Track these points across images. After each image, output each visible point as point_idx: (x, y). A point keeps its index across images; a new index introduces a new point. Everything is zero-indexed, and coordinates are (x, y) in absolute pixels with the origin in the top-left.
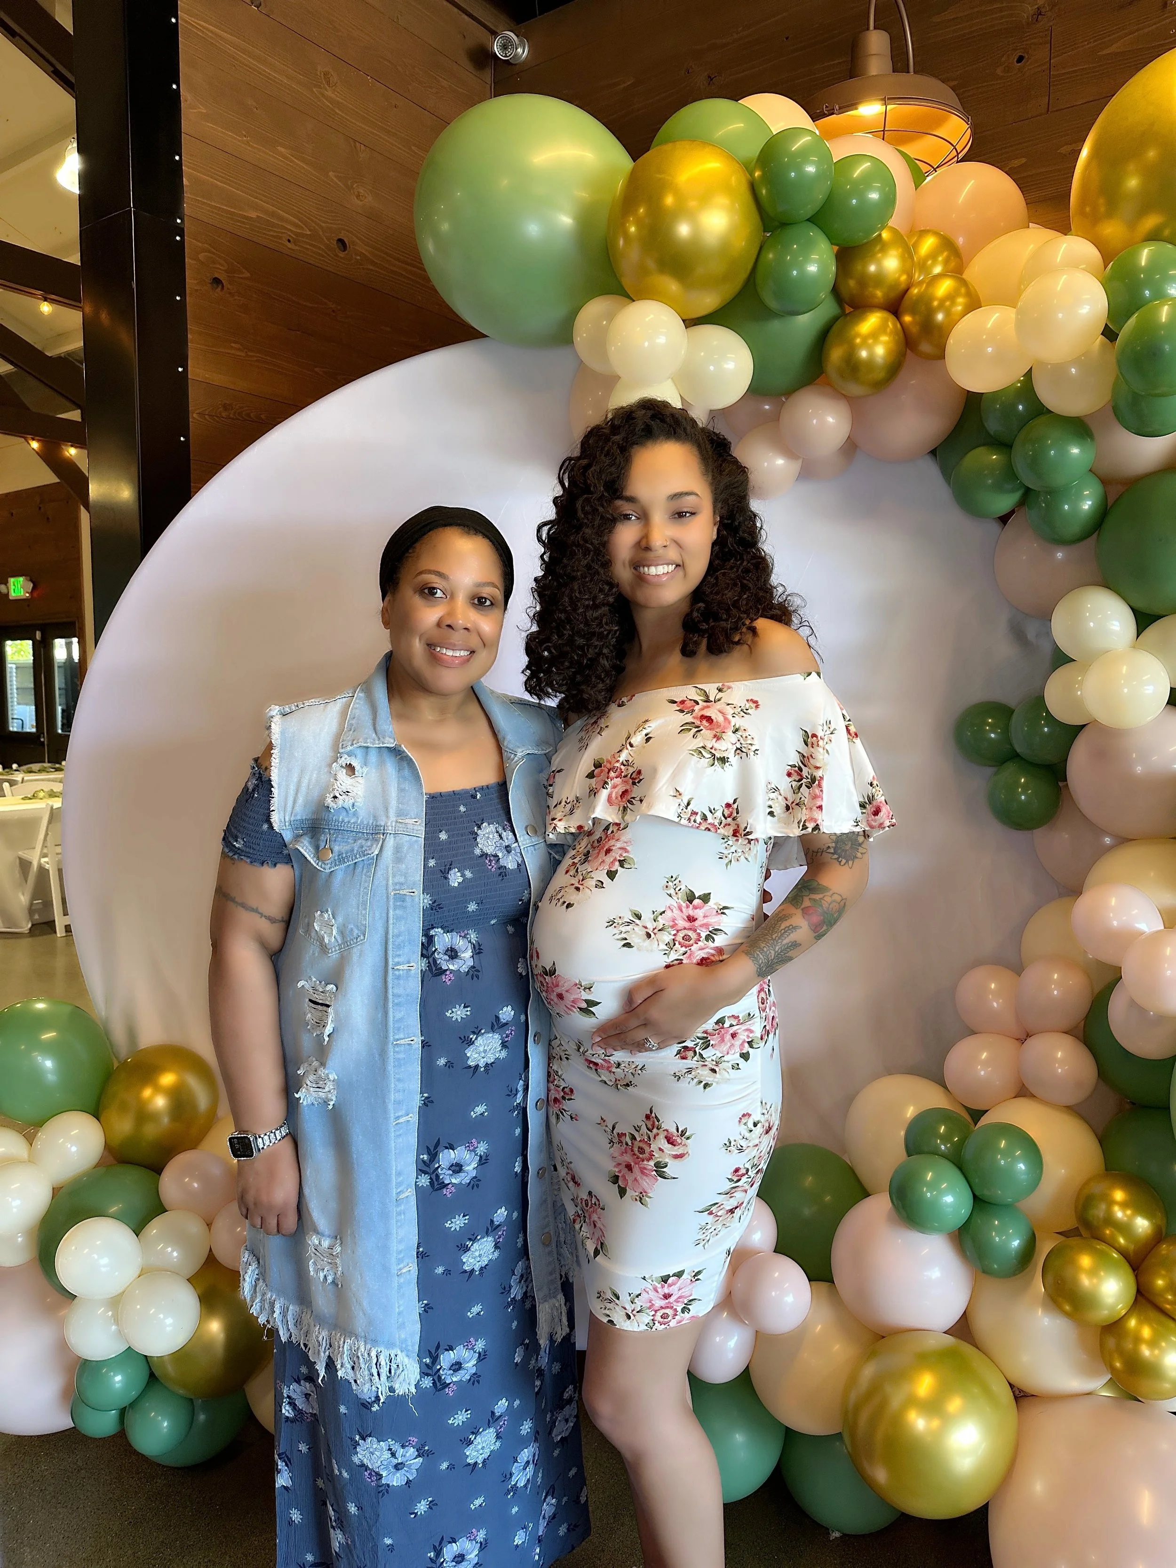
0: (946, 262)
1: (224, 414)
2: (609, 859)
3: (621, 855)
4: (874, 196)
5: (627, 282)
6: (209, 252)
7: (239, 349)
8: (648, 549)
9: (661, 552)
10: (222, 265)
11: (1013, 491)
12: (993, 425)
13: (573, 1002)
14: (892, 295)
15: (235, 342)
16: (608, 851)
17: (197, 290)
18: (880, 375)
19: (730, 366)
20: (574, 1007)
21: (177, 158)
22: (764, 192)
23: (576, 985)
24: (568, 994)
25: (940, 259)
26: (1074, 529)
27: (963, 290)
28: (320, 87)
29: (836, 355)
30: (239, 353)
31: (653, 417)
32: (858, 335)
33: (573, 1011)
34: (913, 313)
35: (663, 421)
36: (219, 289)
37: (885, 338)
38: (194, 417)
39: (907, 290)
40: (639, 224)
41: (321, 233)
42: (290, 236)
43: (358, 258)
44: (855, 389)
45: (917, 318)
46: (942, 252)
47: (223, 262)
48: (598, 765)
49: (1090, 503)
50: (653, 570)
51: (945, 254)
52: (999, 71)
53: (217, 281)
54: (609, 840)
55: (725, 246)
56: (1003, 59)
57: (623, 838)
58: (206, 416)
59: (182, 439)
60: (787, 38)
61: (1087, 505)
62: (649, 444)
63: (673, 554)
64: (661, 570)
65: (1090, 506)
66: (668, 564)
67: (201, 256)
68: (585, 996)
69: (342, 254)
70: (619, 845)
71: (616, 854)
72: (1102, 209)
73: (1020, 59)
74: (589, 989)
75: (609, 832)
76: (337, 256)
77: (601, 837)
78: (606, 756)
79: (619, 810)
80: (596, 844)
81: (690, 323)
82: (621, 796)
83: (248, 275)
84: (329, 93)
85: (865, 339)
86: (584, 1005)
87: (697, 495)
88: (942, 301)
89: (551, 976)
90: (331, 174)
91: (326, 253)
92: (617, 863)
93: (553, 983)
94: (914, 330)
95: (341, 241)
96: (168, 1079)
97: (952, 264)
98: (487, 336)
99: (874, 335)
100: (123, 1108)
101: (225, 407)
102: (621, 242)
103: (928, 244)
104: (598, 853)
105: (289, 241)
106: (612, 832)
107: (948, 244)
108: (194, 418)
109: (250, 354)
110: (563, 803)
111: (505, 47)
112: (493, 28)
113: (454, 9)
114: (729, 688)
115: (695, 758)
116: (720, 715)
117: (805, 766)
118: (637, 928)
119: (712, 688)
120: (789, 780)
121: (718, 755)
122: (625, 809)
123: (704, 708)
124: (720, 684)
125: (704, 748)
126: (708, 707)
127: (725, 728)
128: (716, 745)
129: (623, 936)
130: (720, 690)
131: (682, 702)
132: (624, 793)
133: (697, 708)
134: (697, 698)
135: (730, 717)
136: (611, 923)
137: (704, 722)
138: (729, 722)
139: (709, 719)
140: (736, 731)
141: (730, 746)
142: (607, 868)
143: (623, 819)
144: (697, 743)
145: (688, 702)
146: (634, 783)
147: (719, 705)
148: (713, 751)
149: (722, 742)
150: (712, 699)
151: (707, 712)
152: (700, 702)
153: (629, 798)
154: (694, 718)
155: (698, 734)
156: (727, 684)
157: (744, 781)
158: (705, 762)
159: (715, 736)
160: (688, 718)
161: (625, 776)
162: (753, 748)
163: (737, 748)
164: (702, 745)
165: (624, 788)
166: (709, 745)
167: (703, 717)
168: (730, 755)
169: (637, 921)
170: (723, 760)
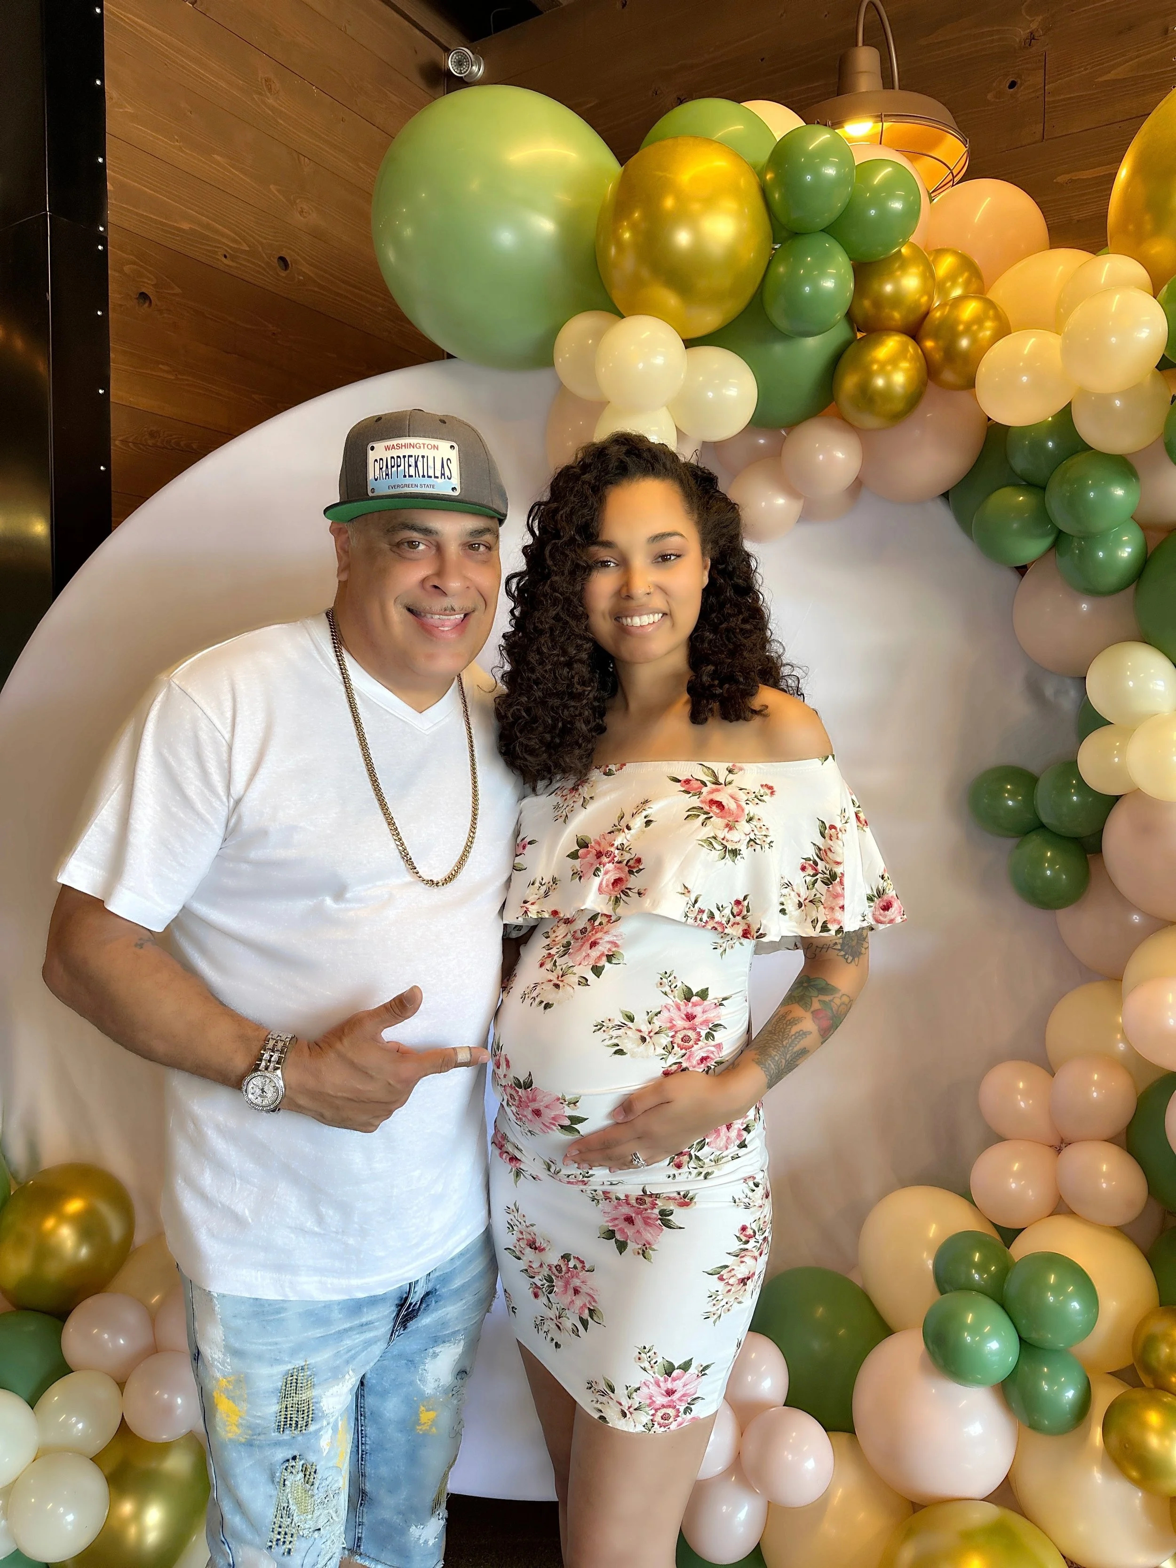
0: (967, 283)
1: (150, 442)
2: (595, 953)
3: (610, 950)
4: (897, 205)
5: (618, 297)
6: (137, 264)
7: (167, 372)
8: (629, 597)
9: (644, 599)
10: (149, 279)
11: (1043, 536)
12: (1020, 463)
13: (554, 1119)
14: (912, 318)
15: (163, 364)
16: (594, 944)
17: (121, 306)
18: (899, 406)
19: (732, 392)
20: (554, 1124)
21: (100, 160)
22: (777, 196)
23: (558, 1099)
24: (548, 1110)
25: (960, 280)
26: (1111, 579)
27: (991, 313)
28: (260, 94)
29: (849, 383)
30: (166, 375)
31: (628, 453)
32: (875, 362)
33: (552, 1130)
34: (936, 337)
35: (639, 456)
36: (147, 305)
37: (905, 365)
38: (116, 444)
39: (927, 313)
40: (634, 228)
41: (260, 249)
42: (226, 250)
43: (301, 278)
44: (870, 421)
45: (941, 343)
46: (961, 274)
47: (152, 277)
48: (583, 844)
49: (1129, 550)
50: (637, 621)
51: (966, 275)
52: (990, 96)
53: (144, 296)
54: (596, 933)
55: (731, 255)
56: (994, 84)
57: (614, 931)
58: (130, 444)
59: (102, 468)
60: (762, 60)
61: (1126, 553)
62: (625, 483)
63: (658, 601)
64: (646, 620)
65: (1129, 554)
66: (654, 613)
67: (127, 269)
68: (569, 1111)
69: (283, 274)
70: (607, 938)
71: (603, 948)
72: (1148, 227)
73: (1013, 85)
74: (575, 1103)
75: (597, 923)
76: (278, 275)
77: (585, 928)
78: (593, 836)
79: (610, 900)
80: (579, 935)
81: (689, 343)
82: (613, 884)
83: (178, 290)
84: (271, 101)
85: (883, 365)
86: (567, 1122)
87: (681, 535)
88: (968, 326)
89: (525, 1089)
90: (272, 187)
91: (265, 270)
92: (604, 958)
93: (528, 1097)
94: (938, 356)
95: (282, 259)
96: (74, 1206)
97: (974, 286)
98: (455, 357)
99: (894, 361)
100: (21, 1241)
101: (152, 435)
102: (613, 251)
103: (946, 265)
104: (582, 946)
105: (225, 256)
106: (601, 924)
107: (967, 264)
108: (116, 446)
109: (179, 377)
110: (537, 884)
111: (459, 63)
112: (445, 44)
113: (407, 23)
114: (741, 769)
115: (705, 850)
116: (732, 801)
117: (822, 860)
118: (629, 1032)
119: (720, 768)
120: (803, 874)
121: (729, 847)
122: (617, 900)
123: (713, 791)
124: (730, 765)
125: (715, 838)
126: (718, 790)
127: (738, 816)
128: (728, 836)
129: (614, 1041)
130: (730, 771)
131: (687, 782)
132: (617, 882)
133: (705, 790)
134: (705, 778)
135: (743, 804)
136: (600, 1027)
137: (714, 808)
138: (743, 810)
139: (720, 805)
140: (750, 820)
141: (743, 837)
142: (592, 962)
143: (614, 909)
144: (707, 832)
145: (693, 782)
146: (631, 872)
147: (730, 789)
148: (724, 842)
149: (734, 832)
150: (721, 780)
151: (717, 797)
152: (708, 783)
153: (623, 888)
154: (702, 802)
155: (708, 821)
156: (738, 765)
157: (757, 877)
158: (716, 854)
159: (727, 825)
160: (695, 802)
161: (620, 862)
162: (768, 840)
163: (751, 840)
164: (712, 835)
165: (617, 876)
166: (720, 835)
167: (712, 802)
168: (743, 846)
169: (630, 1024)
170: (735, 853)
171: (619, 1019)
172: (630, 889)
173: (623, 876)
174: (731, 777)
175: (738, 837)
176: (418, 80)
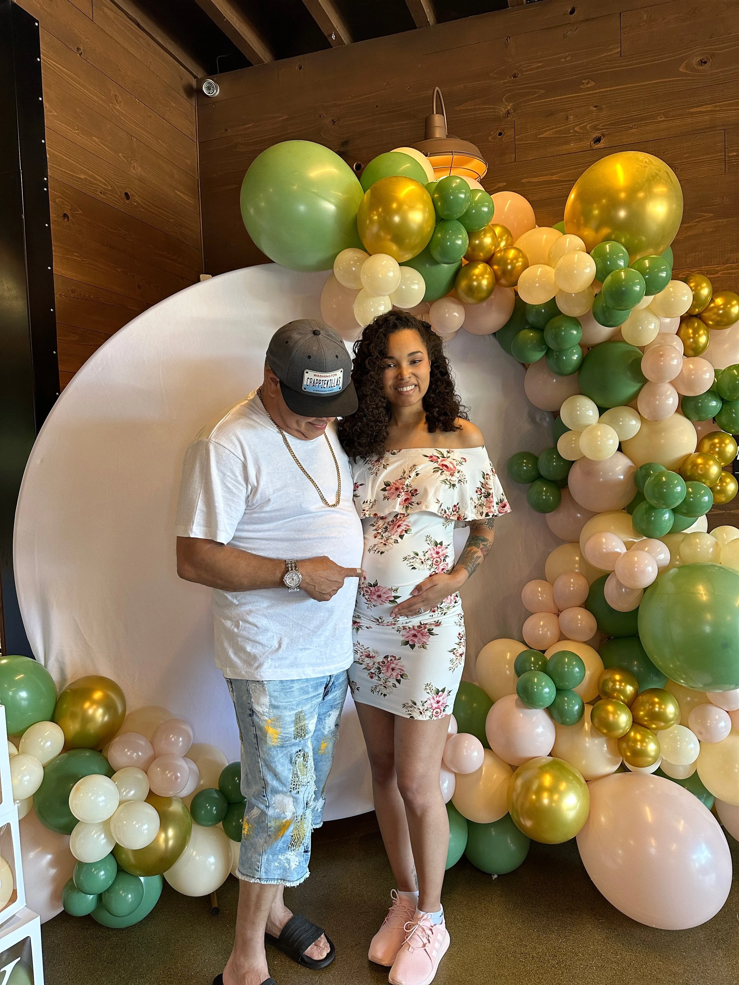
0: (507, 240)
1: (72, 295)
2: (399, 530)
3: (406, 528)
4: (486, 209)
6: (62, 198)
7: (77, 256)
8: (402, 379)
9: (408, 380)
10: (67, 206)
11: (542, 350)
12: (531, 319)
13: (386, 598)
14: (489, 256)
15: (76, 252)
16: (399, 526)
17: (56, 221)
18: (483, 295)
20: (386, 601)
21: (43, 141)
22: (439, 204)
23: (389, 589)
24: (384, 595)
25: (504, 238)
26: (569, 369)
27: (521, 255)
28: (113, 103)
29: (463, 284)
30: (78, 259)
32: (474, 275)
33: (385, 603)
34: (498, 265)
36: (66, 220)
37: (487, 276)
38: (57, 296)
39: (494, 254)
41: (116, 189)
42: (101, 190)
43: (136, 204)
44: (471, 300)
45: (501, 267)
46: (504, 235)
47: (69, 205)
48: (388, 485)
49: (577, 356)
50: (405, 389)
51: (506, 236)
53: (65, 216)
54: (399, 521)
57: (407, 520)
58: (63, 296)
59: (52, 310)
61: (575, 357)
62: (396, 332)
63: (413, 380)
64: (409, 388)
65: (577, 358)
66: (412, 385)
67: (57, 200)
68: (393, 594)
69: (127, 202)
70: (405, 523)
71: (403, 527)
72: (582, 223)
73: (500, 134)
74: (396, 590)
75: (398, 518)
76: (125, 202)
77: (393, 520)
78: (392, 481)
79: (403, 507)
80: (390, 523)
82: (404, 501)
83: (80, 212)
84: (118, 107)
85: (477, 276)
86: (392, 599)
87: (421, 352)
88: (512, 260)
89: (373, 587)
90: (120, 154)
91: (119, 200)
92: (404, 532)
93: (375, 590)
94: (499, 273)
95: (126, 194)
97: (509, 241)
99: (482, 275)
101: (73, 291)
103: (498, 230)
104: (393, 528)
105: (101, 193)
106: (400, 518)
107: (506, 231)
108: (57, 298)
109: (84, 259)
110: (368, 503)
111: (209, 88)
112: (196, 75)
113: (177, 63)
114: (452, 451)
115: (443, 485)
116: (451, 464)
117: (483, 488)
118: (417, 560)
119: (444, 451)
120: (477, 494)
121: (452, 483)
122: (407, 507)
123: (442, 461)
124: (448, 450)
125: (447, 480)
126: (444, 460)
127: (454, 471)
128: (452, 479)
129: (411, 564)
130: (448, 452)
131: (431, 457)
132: (406, 500)
133: (439, 460)
134: (439, 456)
135: (455, 465)
136: (405, 559)
137: (444, 467)
138: (456, 468)
139: (446, 466)
140: (459, 472)
141: (457, 479)
142: (399, 533)
143: (406, 511)
144: (443, 477)
145: (434, 457)
146: (413, 495)
147: (449, 460)
148: (450, 481)
149: (453, 477)
150: (445, 456)
151: (445, 463)
152: (440, 457)
153: (410, 502)
154: (439, 465)
155: (443, 473)
156: (451, 450)
157: (462, 496)
158: (447, 486)
159: (451, 474)
160: (436, 465)
161: (407, 491)
162: (466, 480)
163: (459, 480)
164: (445, 478)
165: (406, 497)
166: (449, 479)
167: (443, 465)
168: (456, 483)
169: (417, 557)
170: (454, 485)
171: (413, 555)
172: (413, 502)
173: (409, 497)
174: (449, 455)
175: (455, 479)
176: (183, 94)
